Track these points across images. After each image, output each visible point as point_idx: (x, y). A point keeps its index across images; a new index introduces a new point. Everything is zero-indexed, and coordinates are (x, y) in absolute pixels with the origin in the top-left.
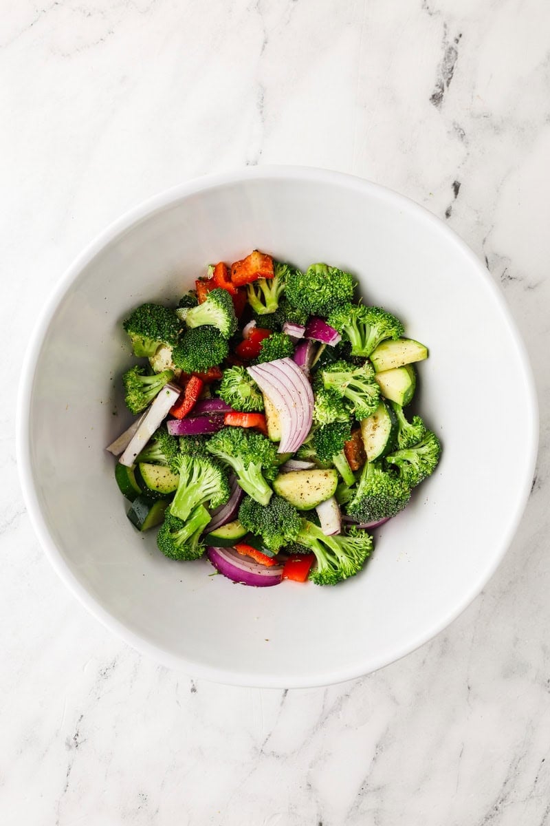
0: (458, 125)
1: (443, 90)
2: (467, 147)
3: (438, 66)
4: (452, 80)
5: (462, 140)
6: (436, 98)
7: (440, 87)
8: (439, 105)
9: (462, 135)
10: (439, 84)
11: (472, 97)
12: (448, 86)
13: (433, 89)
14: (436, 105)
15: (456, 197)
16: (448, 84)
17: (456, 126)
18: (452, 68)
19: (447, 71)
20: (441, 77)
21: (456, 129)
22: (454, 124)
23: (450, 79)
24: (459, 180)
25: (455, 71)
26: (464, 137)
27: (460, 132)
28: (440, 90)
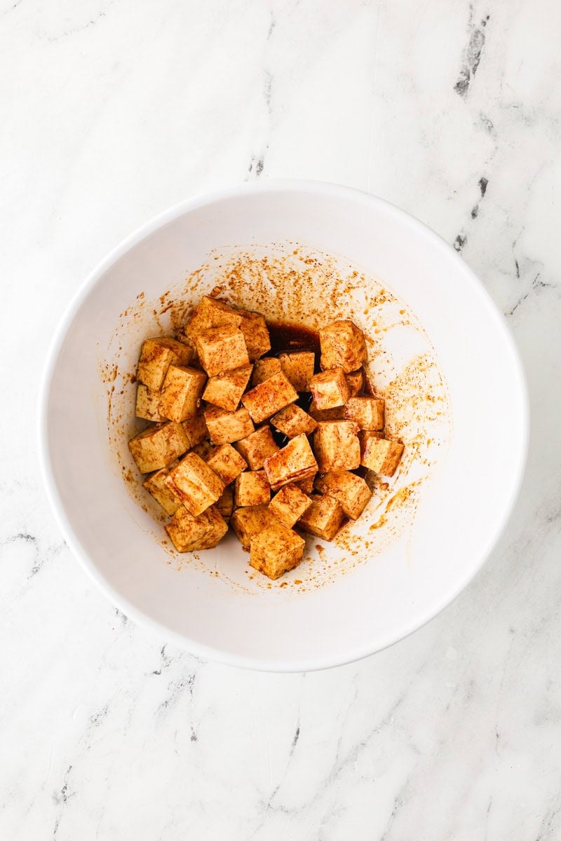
0: (485, 116)
1: (469, 78)
2: (495, 140)
3: (464, 51)
4: (478, 67)
5: (490, 133)
6: (461, 87)
7: (465, 75)
8: (465, 94)
9: (489, 127)
10: (464, 71)
11: (501, 85)
12: (474, 73)
13: (458, 77)
14: (461, 94)
15: (483, 196)
16: (474, 70)
17: (483, 117)
18: (479, 54)
19: (474, 57)
20: (466, 63)
21: (483, 121)
22: (481, 115)
23: (476, 65)
24: (487, 177)
25: (482, 56)
26: (492, 129)
27: (487, 123)
28: (465, 78)
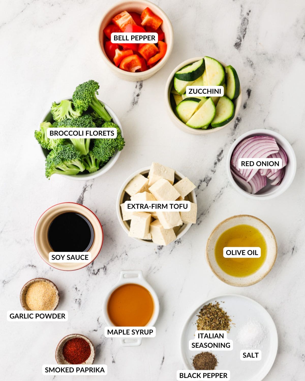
0: (250, 59)
1: (241, 41)
2: (254, 71)
3: (238, 28)
4: (246, 35)
5: (252, 67)
6: (238, 45)
7: (239, 39)
8: (239, 49)
9: (251, 64)
10: (239, 37)
11: (257, 44)
12: (243, 38)
13: (235, 40)
14: (237, 48)
15: (249, 98)
16: (244, 37)
18: (246, 29)
19: (243, 30)
20: (240, 34)
21: (248, 61)
22: (247, 58)
23: (245, 34)
24: (250, 88)
25: (247, 30)
26: (253, 65)
27: (250, 62)
28: (239, 41)
